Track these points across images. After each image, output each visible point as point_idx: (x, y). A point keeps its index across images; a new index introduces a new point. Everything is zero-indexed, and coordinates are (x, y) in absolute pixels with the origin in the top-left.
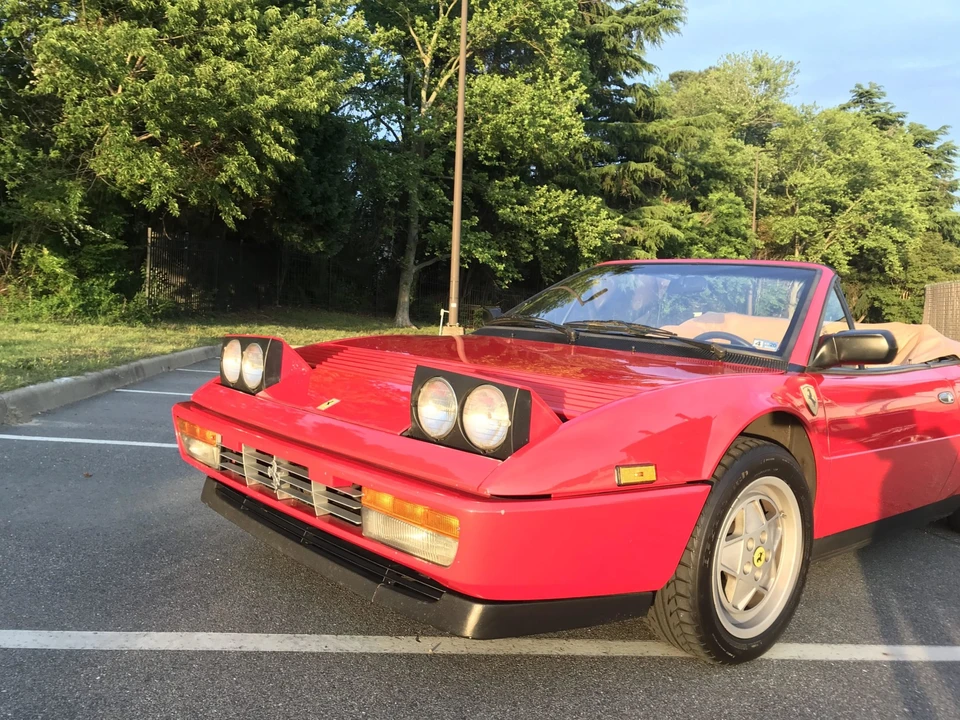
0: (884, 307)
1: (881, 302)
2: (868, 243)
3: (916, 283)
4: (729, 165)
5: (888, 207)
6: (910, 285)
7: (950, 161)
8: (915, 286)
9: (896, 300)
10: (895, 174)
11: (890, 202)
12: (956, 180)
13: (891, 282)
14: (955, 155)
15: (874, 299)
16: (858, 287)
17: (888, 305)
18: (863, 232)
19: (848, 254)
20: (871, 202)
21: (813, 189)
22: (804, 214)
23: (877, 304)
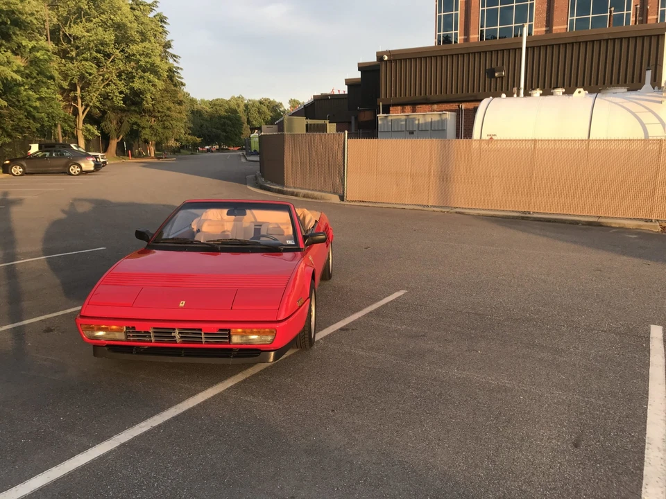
0: (140, 129)
1: (139, 125)
2: (137, 85)
3: (159, 112)
4: (20, 13)
5: (147, 60)
6: (157, 114)
7: (163, 27)
8: (159, 115)
9: (149, 124)
10: (142, 33)
11: (147, 55)
12: (169, 41)
13: (143, 112)
14: (165, 23)
15: (133, 124)
16: (119, 116)
17: (143, 128)
18: (131, 77)
19: (121, 93)
20: (134, 55)
21: (93, 41)
22: (86, 60)
23: (135, 127)
